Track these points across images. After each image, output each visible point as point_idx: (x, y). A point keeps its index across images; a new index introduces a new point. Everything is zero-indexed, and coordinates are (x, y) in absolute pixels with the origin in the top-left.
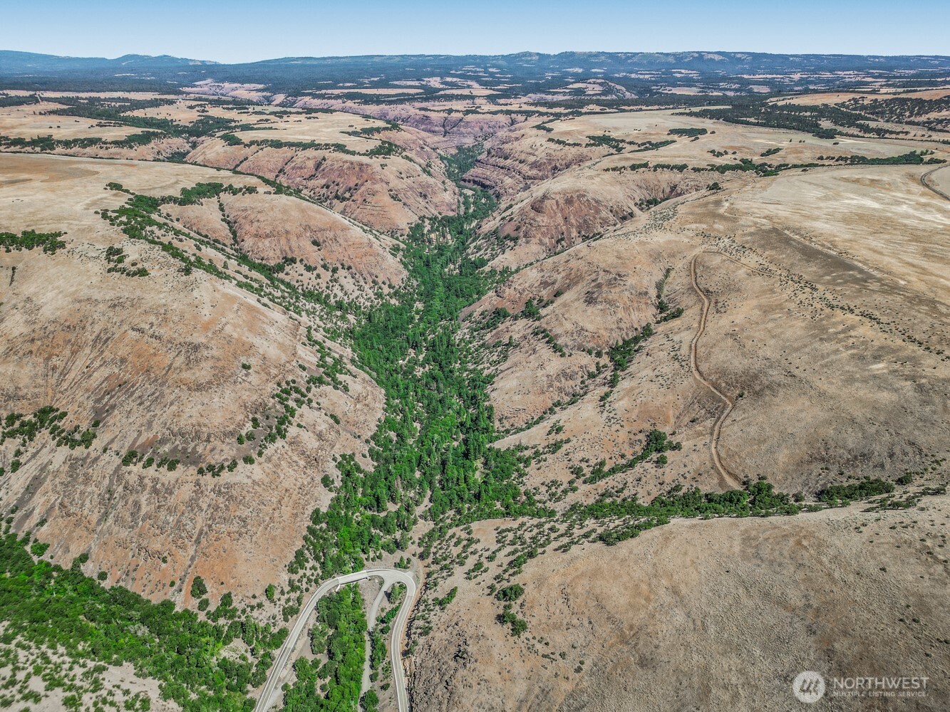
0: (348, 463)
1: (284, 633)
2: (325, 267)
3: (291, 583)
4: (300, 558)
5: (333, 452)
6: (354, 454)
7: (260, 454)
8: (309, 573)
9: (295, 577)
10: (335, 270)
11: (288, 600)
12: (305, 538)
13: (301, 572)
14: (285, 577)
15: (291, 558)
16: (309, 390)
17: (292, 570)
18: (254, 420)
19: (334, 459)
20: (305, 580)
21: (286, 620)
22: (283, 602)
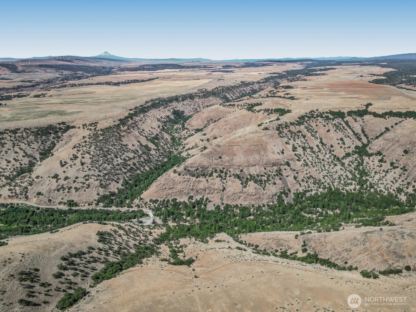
0: (206, 201)
1: (132, 207)
2: (392, 164)
3: (147, 202)
4: (156, 201)
5: (206, 195)
6: (212, 201)
7: (183, 175)
8: (152, 205)
9: (149, 203)
10: (395, 168)
11: (141, 204)
12: (164, 200)
13: (151, 203)
14: (148, 200)
15: (154, 199)
16: (230, 176)
17: (151, 201)
18: (198, 169)
19: (203, 197)
20: (149, 205)
21: (136, 206)
22: (140, 203)
